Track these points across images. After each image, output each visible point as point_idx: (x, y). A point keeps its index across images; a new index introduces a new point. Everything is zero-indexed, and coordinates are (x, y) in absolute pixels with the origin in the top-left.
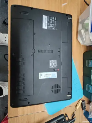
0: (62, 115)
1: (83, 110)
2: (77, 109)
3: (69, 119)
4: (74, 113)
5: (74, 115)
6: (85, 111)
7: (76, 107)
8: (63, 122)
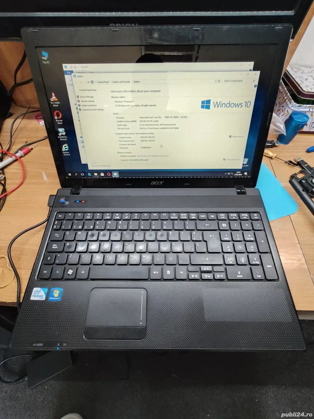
0: (291, 182)
1: (276, 144)
2: (275, 155)
3: (301, 172)
4: (286, 163)
5: (291, 162)
6: (278, 141)
7: (271, 158)
8: (306, 181)
